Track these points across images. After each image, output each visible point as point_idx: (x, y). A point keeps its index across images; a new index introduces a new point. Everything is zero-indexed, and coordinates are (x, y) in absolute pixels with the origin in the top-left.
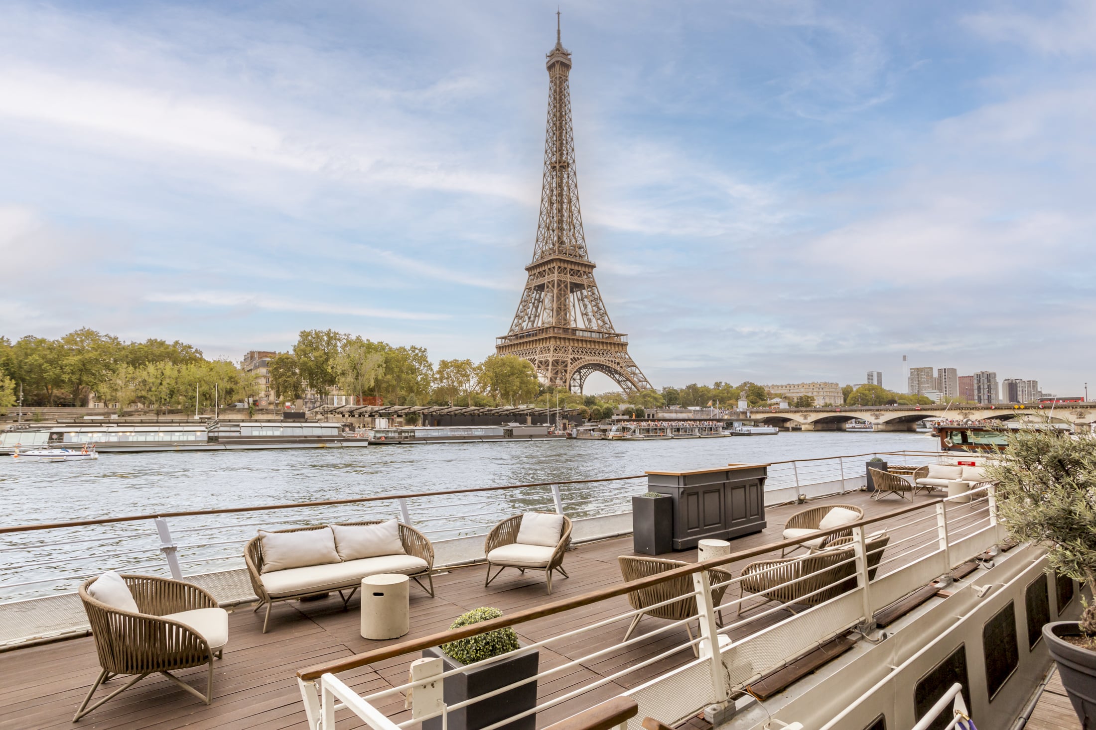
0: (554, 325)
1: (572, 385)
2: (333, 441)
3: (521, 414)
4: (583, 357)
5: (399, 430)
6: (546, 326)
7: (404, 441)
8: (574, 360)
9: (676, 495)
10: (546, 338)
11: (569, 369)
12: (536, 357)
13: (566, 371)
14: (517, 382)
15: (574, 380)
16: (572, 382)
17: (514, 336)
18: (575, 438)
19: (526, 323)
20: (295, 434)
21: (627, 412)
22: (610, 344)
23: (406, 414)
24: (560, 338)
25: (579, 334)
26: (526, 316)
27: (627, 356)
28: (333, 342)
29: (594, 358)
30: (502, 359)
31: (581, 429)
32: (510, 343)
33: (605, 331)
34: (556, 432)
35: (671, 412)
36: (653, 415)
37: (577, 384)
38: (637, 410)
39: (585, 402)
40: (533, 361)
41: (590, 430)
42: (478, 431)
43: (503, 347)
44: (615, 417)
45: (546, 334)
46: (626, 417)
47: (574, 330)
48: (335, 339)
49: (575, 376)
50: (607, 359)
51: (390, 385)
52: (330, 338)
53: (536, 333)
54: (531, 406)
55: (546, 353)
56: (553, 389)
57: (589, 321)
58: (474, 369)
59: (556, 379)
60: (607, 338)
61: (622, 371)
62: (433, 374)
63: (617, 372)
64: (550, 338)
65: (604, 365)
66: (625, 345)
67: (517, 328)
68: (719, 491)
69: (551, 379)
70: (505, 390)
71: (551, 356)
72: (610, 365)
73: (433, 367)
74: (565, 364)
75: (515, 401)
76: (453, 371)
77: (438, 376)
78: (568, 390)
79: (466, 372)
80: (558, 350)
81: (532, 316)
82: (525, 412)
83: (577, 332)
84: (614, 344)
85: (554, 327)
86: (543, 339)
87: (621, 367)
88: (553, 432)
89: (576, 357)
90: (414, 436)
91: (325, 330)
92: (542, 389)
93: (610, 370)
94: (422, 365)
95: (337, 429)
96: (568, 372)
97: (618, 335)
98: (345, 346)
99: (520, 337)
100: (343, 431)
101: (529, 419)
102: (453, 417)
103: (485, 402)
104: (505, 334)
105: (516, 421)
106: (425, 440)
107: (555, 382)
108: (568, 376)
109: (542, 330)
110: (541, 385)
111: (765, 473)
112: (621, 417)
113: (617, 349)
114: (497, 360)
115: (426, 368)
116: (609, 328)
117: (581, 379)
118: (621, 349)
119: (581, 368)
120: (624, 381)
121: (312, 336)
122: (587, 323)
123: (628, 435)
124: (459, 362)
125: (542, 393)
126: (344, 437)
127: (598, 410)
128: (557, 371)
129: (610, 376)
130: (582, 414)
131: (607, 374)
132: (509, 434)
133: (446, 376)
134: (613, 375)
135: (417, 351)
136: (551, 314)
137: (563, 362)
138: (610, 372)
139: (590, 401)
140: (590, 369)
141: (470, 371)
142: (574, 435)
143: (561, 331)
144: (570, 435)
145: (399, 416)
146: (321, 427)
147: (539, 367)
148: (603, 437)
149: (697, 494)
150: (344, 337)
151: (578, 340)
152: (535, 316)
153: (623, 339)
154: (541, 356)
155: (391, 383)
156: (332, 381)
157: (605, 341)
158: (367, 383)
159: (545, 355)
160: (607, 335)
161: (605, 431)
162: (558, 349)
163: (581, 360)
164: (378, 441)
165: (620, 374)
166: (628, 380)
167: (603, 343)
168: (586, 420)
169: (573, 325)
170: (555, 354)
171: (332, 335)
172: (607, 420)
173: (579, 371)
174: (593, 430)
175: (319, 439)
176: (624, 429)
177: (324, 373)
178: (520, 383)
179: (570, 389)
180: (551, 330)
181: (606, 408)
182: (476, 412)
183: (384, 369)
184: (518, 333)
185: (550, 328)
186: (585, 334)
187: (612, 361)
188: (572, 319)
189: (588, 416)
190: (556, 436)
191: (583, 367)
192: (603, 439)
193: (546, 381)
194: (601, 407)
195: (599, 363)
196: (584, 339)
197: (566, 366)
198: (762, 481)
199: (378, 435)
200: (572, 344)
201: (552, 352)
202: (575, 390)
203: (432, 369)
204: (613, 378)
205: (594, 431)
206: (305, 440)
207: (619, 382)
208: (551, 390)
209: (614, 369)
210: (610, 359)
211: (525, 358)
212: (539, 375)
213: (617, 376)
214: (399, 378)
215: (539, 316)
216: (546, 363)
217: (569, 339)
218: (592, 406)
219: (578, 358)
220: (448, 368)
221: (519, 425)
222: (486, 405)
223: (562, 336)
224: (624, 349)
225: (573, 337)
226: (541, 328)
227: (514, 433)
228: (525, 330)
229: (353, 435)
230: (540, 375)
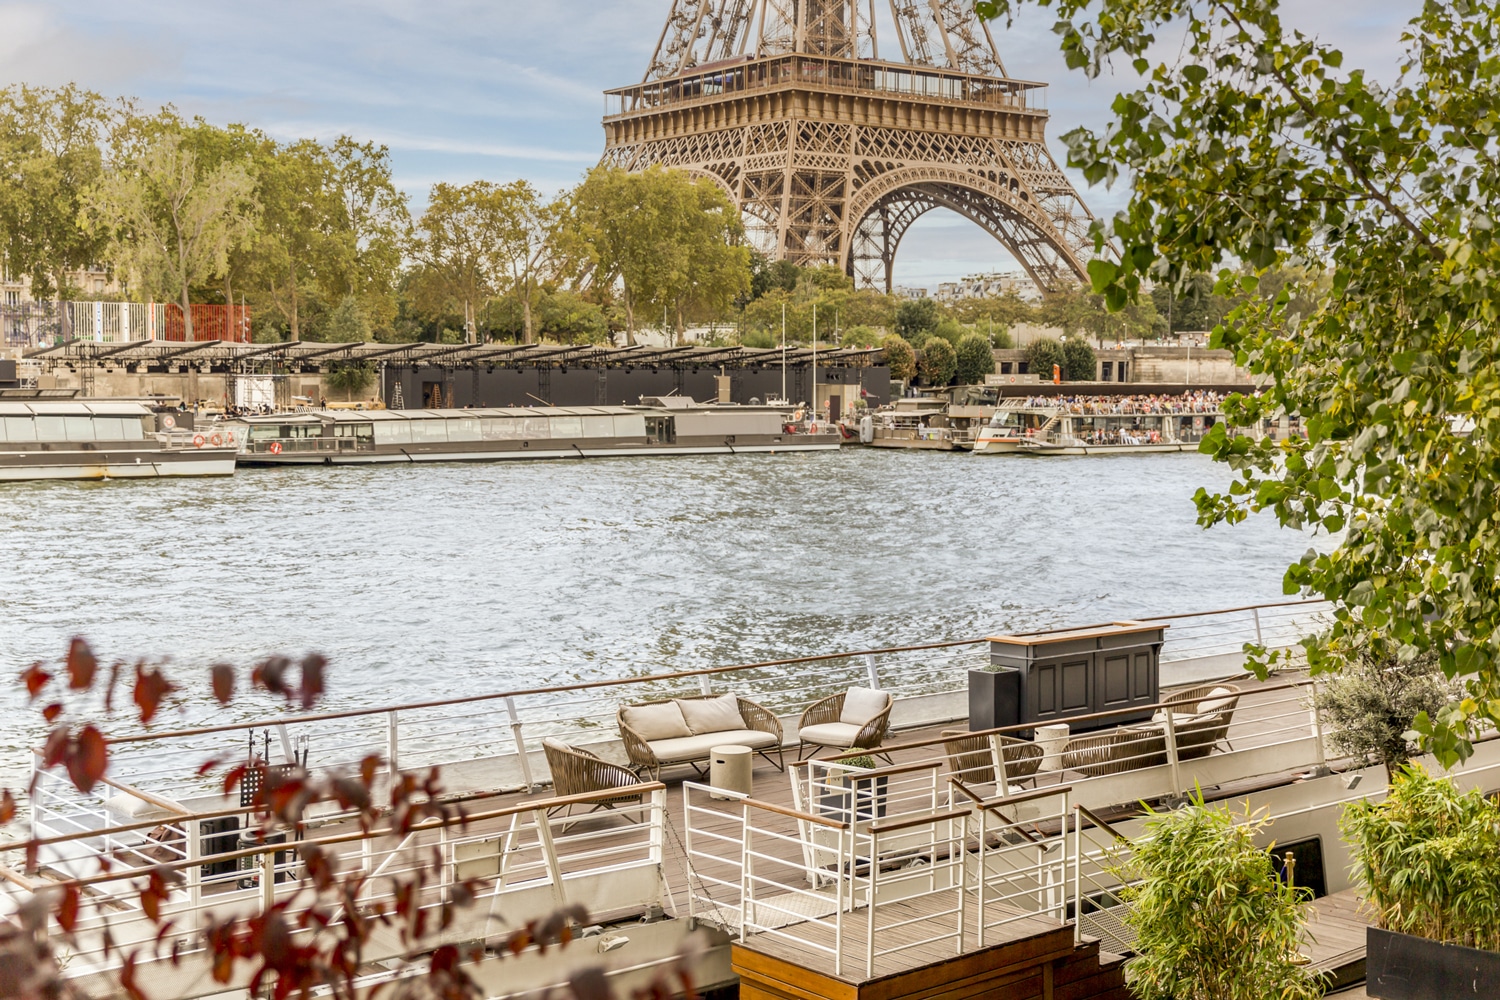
0: (800, 50)
1: (858, 252)
2: (128, 459)
3: (696, 367)
4: (895, 162)
5: (324, 423)
6: (774, 52)
7: (341, 455)
8: (866, 171)
9: (1024, 670)
10: (773, 97)
11: (848, 200)
12: (740, 161)
13: (838, 210)
14: (682, 257)
15: (865, 235)
16: (857, 242)
17: (666, 85)
18: (868, 446)
19: (704, 41)
20: (12, 439)
21: (1036, 360)
22: (990, 115)
23: (334, 366)
24: (820, 97)
25: (884, 82)
26: (706, 18)
27: (1043, 159)
28: (84, 123)
29: (933, 164)
30: (633, 182)
31: (888, 415)
32: (650, 110)
33: (973, 72)
34: (808, 424)
35: (1178, 355)
36: (1121, 366)
37: (872, 251)
38: (1069, 350)
39: (902, 321)
40: (729, 173)
41: (915, 420)
42: (567, 423)
43: (626, 123)
44: (996, 380)
45: (775, 82)
46: (1031, 380)
47: (868, 69)
48: (90, 115)
49: (867, 223)
50: (976, 168)
51: (274, 268)
52: (73, 111)
53: (740, 78)
54: (727, 332)
55: (772, 147)
56: (795, 273)
57: (920, 35)
58: (542, 215)
59: (804, 233)
60: (977, 94)
61: (1025, 209)
62: (410, 231)
63: (1009, 213)
64: (786, 95)
65: (965, 189)
66: (1039, 118)
67: (676, 57)
68: (1086, 663)
69: (788, 235)
70: (644, 283)
71: (790, 159)
72: (984, 190)
73: (409, 206)
74: (835, 186)
75: (673, 316)
76: (471, 221)
77: (425, 236)
78: (844, 275)
79: (515, 224)
80: (813, 138)
81: (726, 18)
82: (712, 358)
83: (878, 74)
84: (1003, 117)
85: (801, 60)
86: (761, 99)
87: (1024, 196)
88: (800, 427)
89: (872, 160)
90: (371, 438)
91: (57, 84)
92: (757, 270)
93: (984, 206)
94: (375, 201)
95: (138, 421)
96: (847, 211)
97: (1014, 87)
98: (119, 135)
99: (687, 90)
100: (158, 427)
101: (724, 383)
102: (482, 373)
103: (574, 317)
104: (636, 81)
105: (681, 392)
106: (404, 452)
107: (801, 247)
108: (843, 226)
109: (761, 69)
110: (757, 259)
111: (1161, 639)
112: (1015, 379)
113: (1010, 133)
114: (617, 183)
115: (387, 211)
116: (987, 61)
117: (886, 234)
118: (1023, 134)
119: (887, 199)
120: (1031, 242)
121: (13, 105)
122: (911, 42)
123: (1037, 438)
124: (490, 190)
125: (761, 285)
126: (163, 445)
127: (944, 350)
128: (810, 210)
129: (985, 226)
130: (889, 361)
131: (976, 220)
132: (663, 430)
133: (451, 235)
134: (996, 220)
135: (357, 155)
136: (790, 13)
137: (829, 179)
138: (986, 210)
139: (914, 319)
140: (920, 200)
141: (529, 220)
142: (865, 437)
143: (823, 73)
144: (851, 433)
145: (309, 370)
146: (91, 416)
147: (748, 193)
148: (956, 441)
149: (1053, 667)
150: (119, 106)
151: (879, 103)
152: (737, 18)
153: (1033, 101)
154: (757, 156)
155: (275, 261)
156: (84, 253)
157: (970, 105)
158: (204, 264)
159: (768, 154)
160: (979, 86)
161: (963, 422)
162: (813, 135)
163: (888, 173)
164: (260, 456)
165: (1019, 218)
166: (1044, 238)
167: (963, 112)
168: (903, 384)
169: (863, 51)
170: (803, 152)
171: (78, 100)
172: (971, 387)
173: (881, 207)
174: (925, 419)
175: (87, 452)
176: (1027, 421)
177: (60, 229)
178: (692, 258)
179: (850, 272)
180: (791, 68)
181: (966, 345)
182: (555, 357)
183: (260, 219)
184: (676, 76)
185: (787, 60)
186: (905, 82)
187: (992, 177)
188: (862, 27)
189: (908, 369)
190: (808, 440)
191: (897, 195)
192: (958, 449)
193: (773, 243)
194: (952, 337)
195: (948, 181)
196: (900, 99)
197: (839, 192)
198: (1156, 648)
199: (261, 437)
200: (859, 118)
201: (792, 143)
202: (869, 269)
203: (405, 214)
204: (994, 233)
205: (927, 425)
206: (45, 454)
207: (1014, 246)
208: (787, 276)
209: (1000, 203)
210: (986, 170)
211: (704, 163)
212: (751, 221)
213: (1009, 226)
214: (298, 244)
215: (748, 18)
216: (773, 181)
217: (850, 100)
218: (923, 333)
219: (878, 164)
220: (460, 209)
221: (693, 405)
222: (581, 329)
223: (827, 90)
224: (1035, 136)
225: (865, 94)
226: (757, 61)
227: (680, 431)
228: (704, 68)
229: (191, 440)
230: (754, 221)
